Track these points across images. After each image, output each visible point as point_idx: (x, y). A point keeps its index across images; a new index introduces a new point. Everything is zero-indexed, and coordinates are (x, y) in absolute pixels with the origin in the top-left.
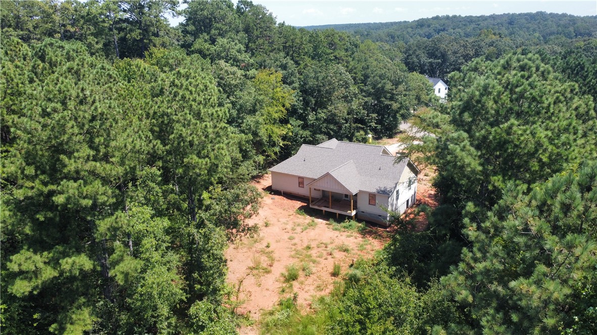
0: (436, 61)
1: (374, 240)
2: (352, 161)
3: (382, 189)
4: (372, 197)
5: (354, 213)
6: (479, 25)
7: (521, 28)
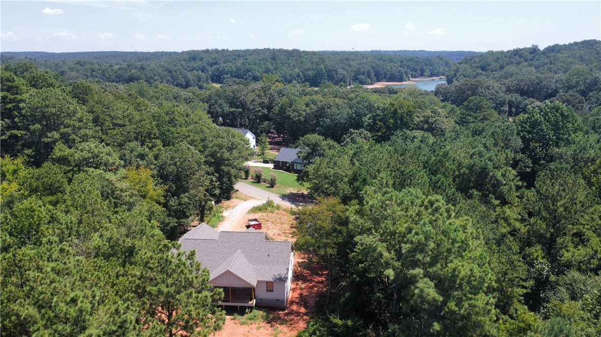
0: (238, 110)
1: (282, 327)
2: (239, 250)
3: (278, 277)
4: (269, 286)
5: (254, 302)
6: (246, 59)
7: (283, 64)
